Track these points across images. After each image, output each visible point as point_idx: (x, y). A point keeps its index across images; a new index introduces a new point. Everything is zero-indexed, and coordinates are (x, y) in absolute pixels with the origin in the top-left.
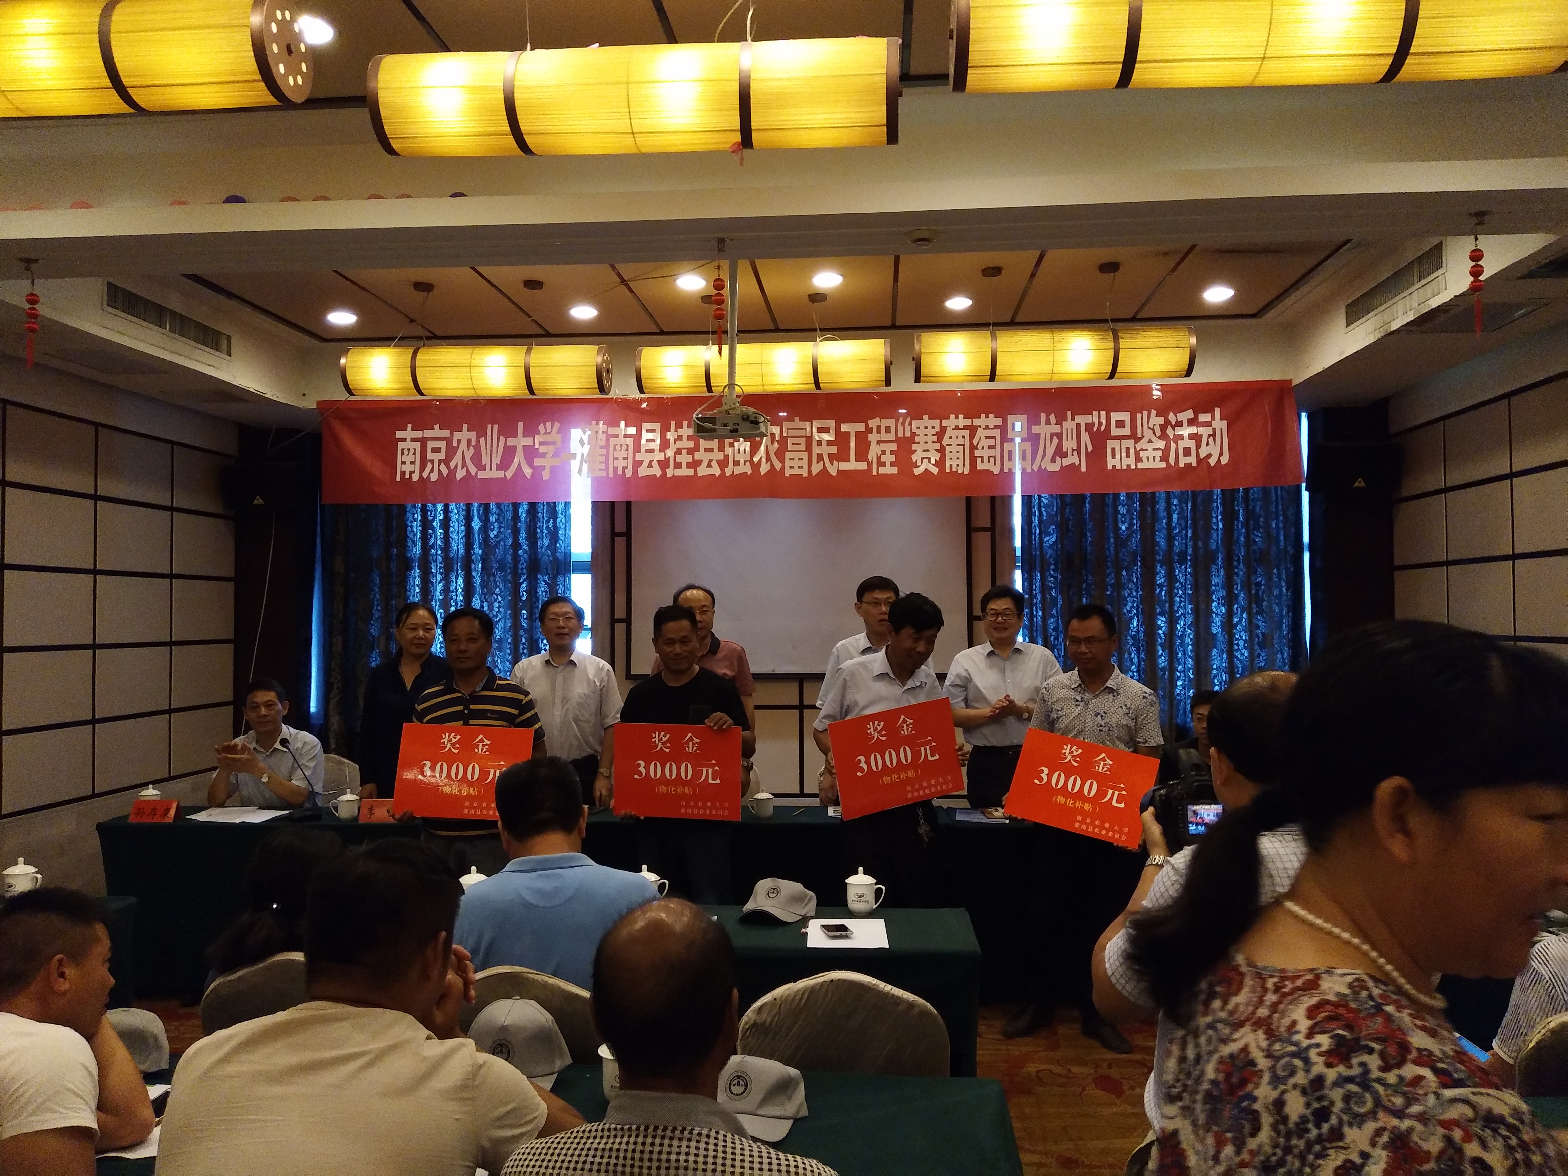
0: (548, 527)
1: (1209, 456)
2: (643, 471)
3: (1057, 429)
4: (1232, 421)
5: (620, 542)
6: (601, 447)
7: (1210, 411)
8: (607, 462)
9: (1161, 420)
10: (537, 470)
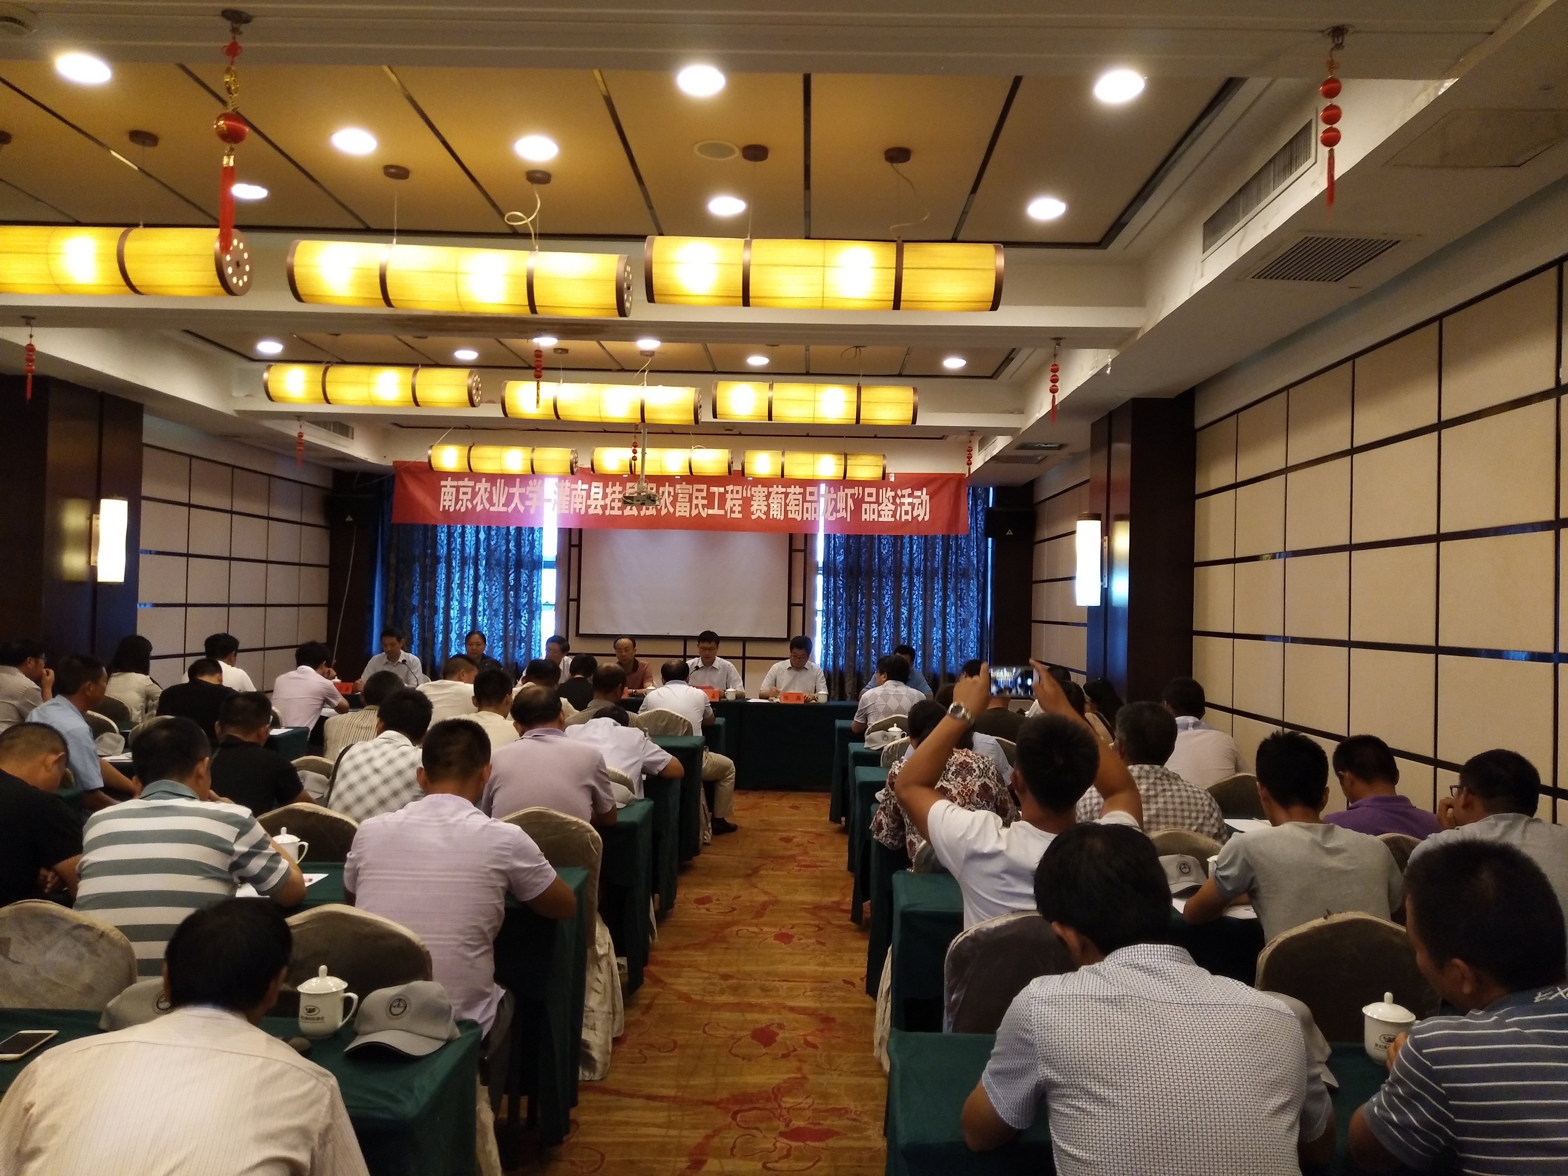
0: (528, 540)
1: (919, 515)
2: (591, 511)
3: (834, 496)
4: (932, 496)
5: (574, 551)
6: (567, 496)
7: (920, 489)
8: (570, 505)
9: (893, 493)
10: (527, 508)
